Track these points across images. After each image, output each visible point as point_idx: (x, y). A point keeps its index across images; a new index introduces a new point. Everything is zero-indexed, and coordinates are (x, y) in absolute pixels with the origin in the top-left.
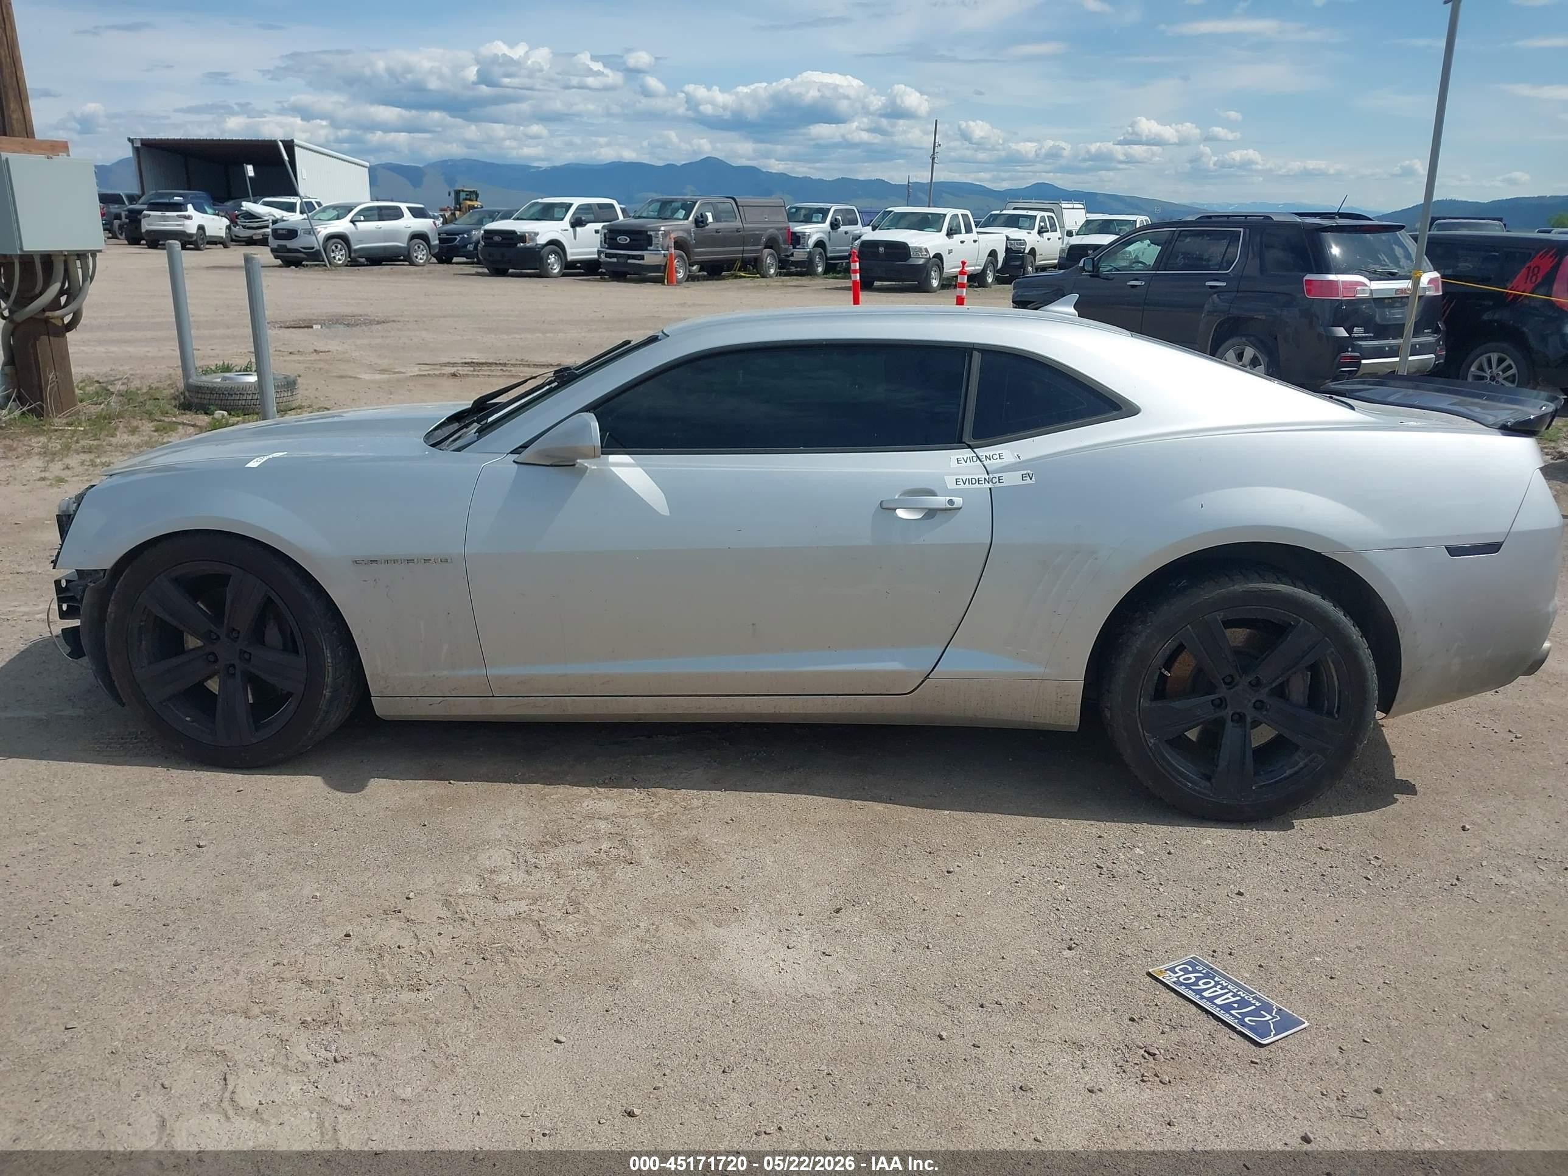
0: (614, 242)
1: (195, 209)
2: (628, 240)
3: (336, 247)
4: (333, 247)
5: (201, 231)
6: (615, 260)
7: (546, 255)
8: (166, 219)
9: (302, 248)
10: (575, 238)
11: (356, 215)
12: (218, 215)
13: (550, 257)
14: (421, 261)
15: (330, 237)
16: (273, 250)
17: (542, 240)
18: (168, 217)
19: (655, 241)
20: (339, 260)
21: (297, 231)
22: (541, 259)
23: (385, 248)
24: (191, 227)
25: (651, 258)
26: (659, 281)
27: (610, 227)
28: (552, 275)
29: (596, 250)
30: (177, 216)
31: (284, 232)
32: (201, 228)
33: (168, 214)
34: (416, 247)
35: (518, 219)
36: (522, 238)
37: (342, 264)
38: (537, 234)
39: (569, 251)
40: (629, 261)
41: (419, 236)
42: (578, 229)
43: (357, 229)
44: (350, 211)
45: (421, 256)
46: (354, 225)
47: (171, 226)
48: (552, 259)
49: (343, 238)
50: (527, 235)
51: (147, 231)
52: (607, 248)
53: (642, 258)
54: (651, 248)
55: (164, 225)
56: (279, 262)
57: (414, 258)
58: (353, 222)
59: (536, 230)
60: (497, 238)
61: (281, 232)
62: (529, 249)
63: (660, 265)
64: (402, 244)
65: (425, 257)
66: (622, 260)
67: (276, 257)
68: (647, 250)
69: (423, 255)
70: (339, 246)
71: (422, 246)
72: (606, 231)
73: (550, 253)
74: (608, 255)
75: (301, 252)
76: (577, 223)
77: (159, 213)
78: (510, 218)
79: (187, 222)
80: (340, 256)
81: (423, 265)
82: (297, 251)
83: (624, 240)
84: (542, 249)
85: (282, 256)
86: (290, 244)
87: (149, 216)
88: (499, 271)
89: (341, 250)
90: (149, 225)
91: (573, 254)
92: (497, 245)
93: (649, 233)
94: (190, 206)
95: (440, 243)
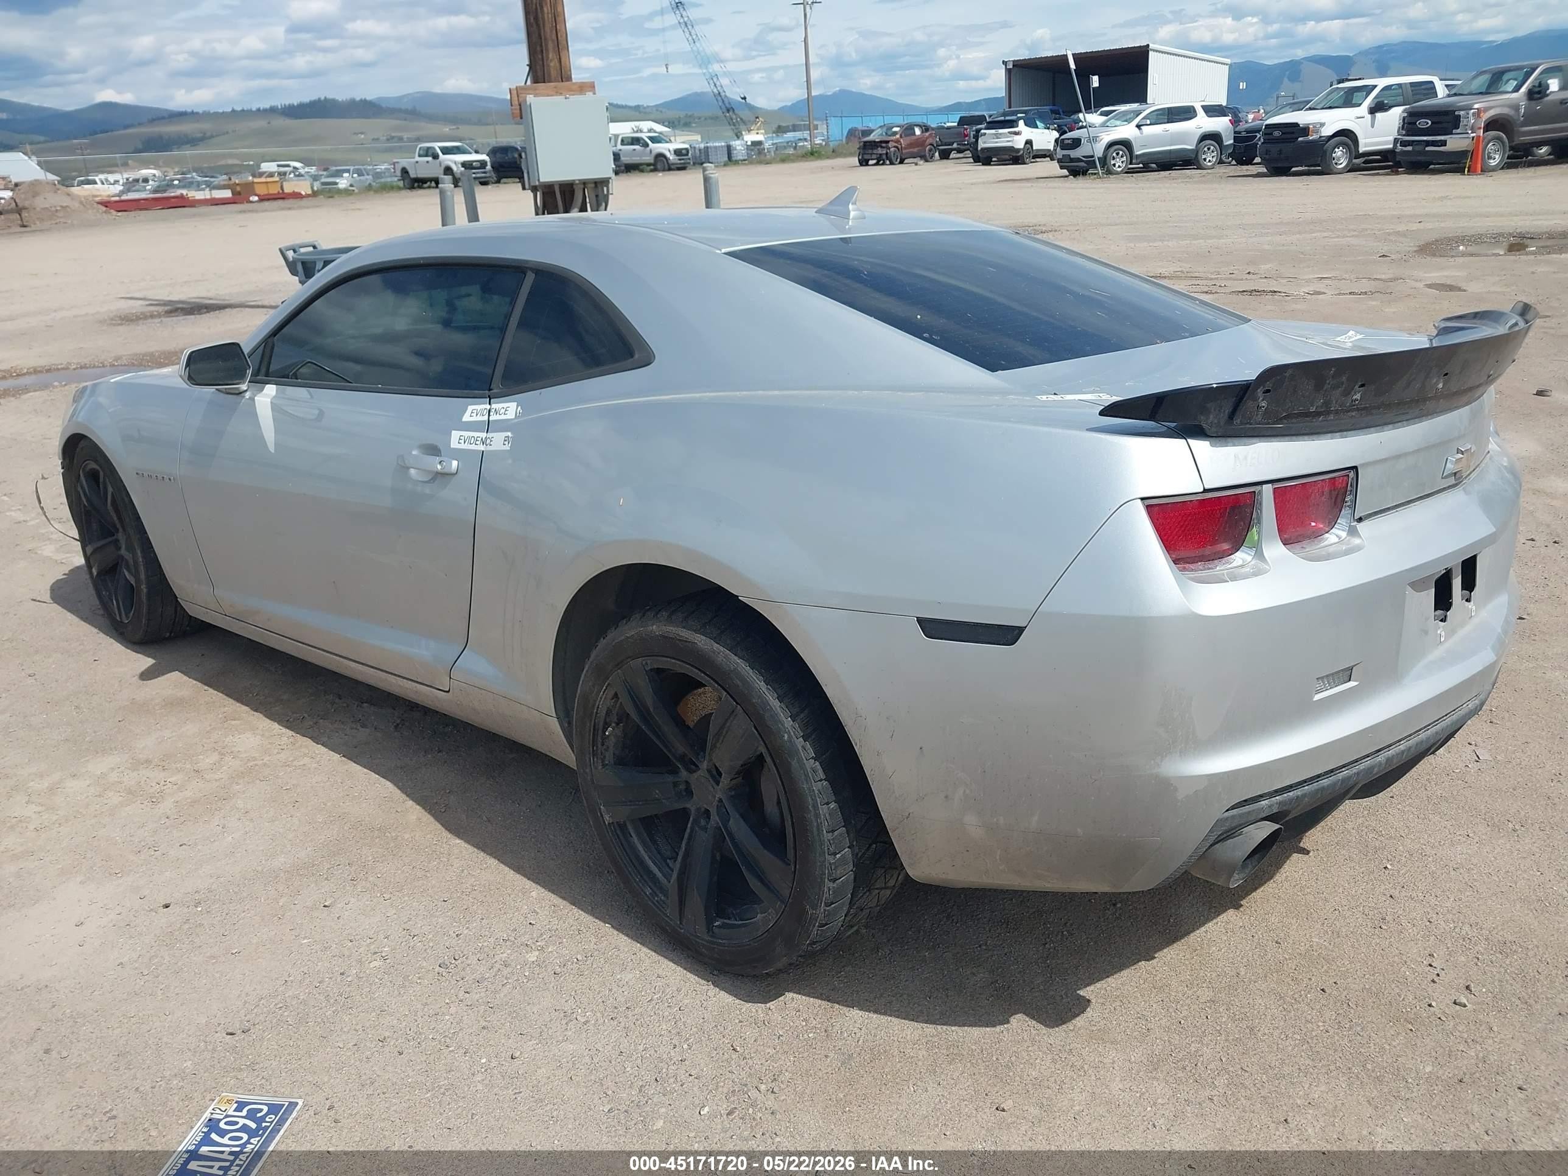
0: (1415, 126)
1: (1026, 125)
2: (1430, 122)
3: (1118, 154)
4: (1114, 154)
5: (1028, 146)
6: (1410, 148)
7: (1330, 149)
8: (997, 136)
9: (1084, 157)
10: (1373, 126)
11: (1143, 118)
12: (1048, 128)
13: (1336, 150)
14: (1209, 164)
15: (1111, 145)
16: (1059, 161)
17: (1327, 131)
18: (1001, 134)
19: (1463, 122)
20: (1119, 167)
21: (1080, 140)
22: (1325, 152)
23: (1170, 151)
24: (1019, 143)
25: (1455, 143)
26: (1460, 170)
27: (1411, 110)
28: (1335, 170)
29: (1391, 138)
30: (1009, 132)
31: (1069, 141)
32: (1029, 143)
33: (1001, 131)
34: (1206, 149)
35: (1310, 109)
36: (1305, 130)
37: (1122, 171)
38: (1322, 125)
39: (1362, 141)
40: (1427, 149)
41: (1214, 137)
42: (1379, 115)
43: (1142, 133)
44: (1137, 116)
45: (1210, 157)
46: (1140, 129)
47: (1002, 143)
48: (1339, 152)
49: (1126, 144)
50: (1311, 126)
51: (982, 149)
52: (1404, 135)
53: (1444, 143)
54: (1458, 131)
55: (997, 142)
56: (1065, 172)
57: (1202, 161)
58: (1139, 126)
59: (1322, 121)
60: (1277, 134)
61: (1066, 142)
62: (1312, 142)
63: (1467, 151)
64: (1191, 147)
65: (1214, 160)
66: (1418, 148)
67: (1062, 168)
68: (1452, 134)
69: (1213, 157)
70: (1121, 153)
71: (1212, 148)
72: (1406, 114)
73: (1337, 146)
74: (1404, 144)
75: (1082, 161)
76: (1378, 107)
77: (993, 131)
78: (1302, 110)
79: (1016, 137)
80: (1119, 163)
81: (1212, 168)
82: (1078, 160)
83: (1425, 123)
84: (1327, 142)
85: (1068, 166)
86: (1074, 154)
87: (985, 134)
88: (1279, 169)
89: (1122, 157)
90: (985, 143)
91: (1366, 145)
92: (1277, 141)
93: (1456, 113)
94: (1021, 123)
95: (1235, 142)
